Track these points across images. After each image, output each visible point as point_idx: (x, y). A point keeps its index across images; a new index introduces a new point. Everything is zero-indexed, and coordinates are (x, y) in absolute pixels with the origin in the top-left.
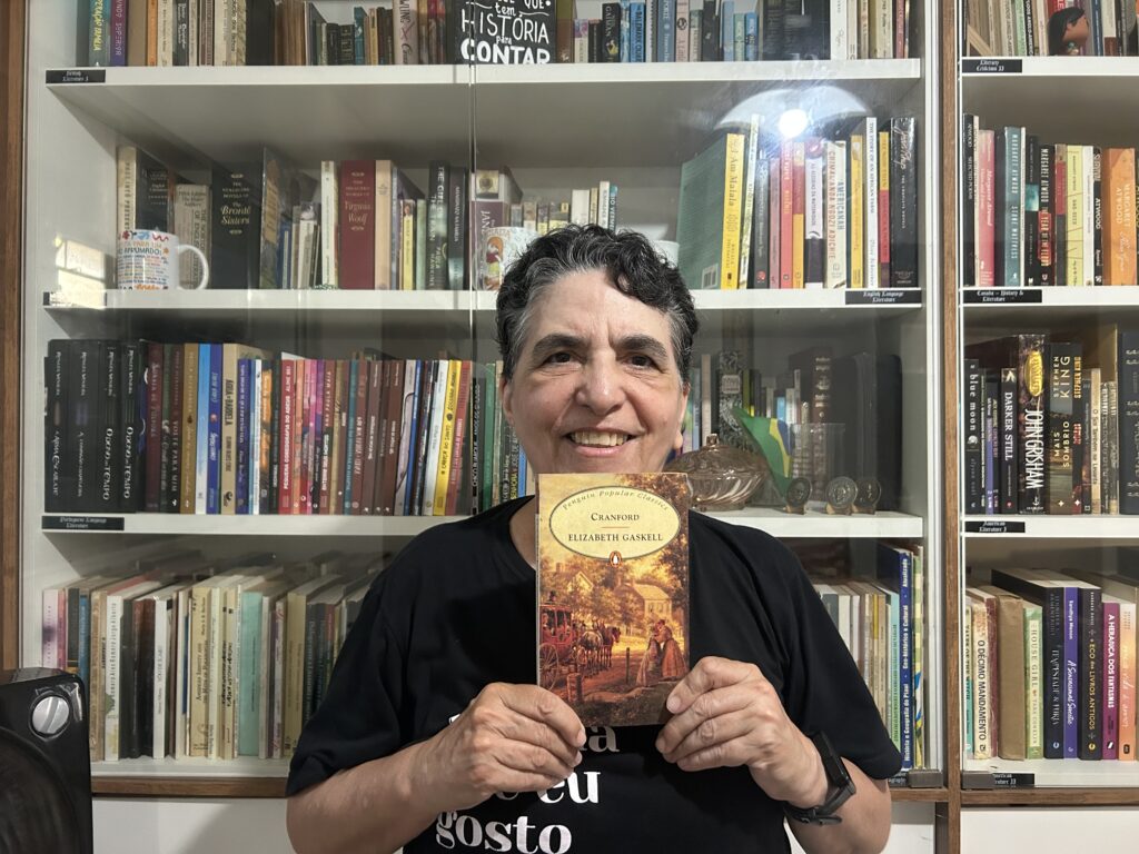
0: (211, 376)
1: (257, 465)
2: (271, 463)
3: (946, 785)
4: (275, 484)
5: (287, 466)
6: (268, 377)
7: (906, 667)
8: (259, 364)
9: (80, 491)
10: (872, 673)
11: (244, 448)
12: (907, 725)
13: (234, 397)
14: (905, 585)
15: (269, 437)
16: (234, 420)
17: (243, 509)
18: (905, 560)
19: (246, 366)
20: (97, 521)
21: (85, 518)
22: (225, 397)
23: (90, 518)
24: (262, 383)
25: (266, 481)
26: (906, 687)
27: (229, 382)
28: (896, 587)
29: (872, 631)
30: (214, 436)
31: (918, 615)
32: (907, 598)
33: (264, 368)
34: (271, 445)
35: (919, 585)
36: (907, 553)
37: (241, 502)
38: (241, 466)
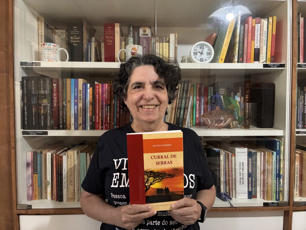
0: (75, 89)
1: (89, 115)
2: (93, 115)
3: (289, 205)
4: (94, 121)
5: (97, 115)
6: (91, 89)
7: (278, 173)
8: (89, 85)
9: (34, 123)
10: (268, 174)
11: (85, 110)
12: (278, 189)
13: (82, 95)
14: (278, 149)
15: (92, 107)
16: (82, 102)
17: (85, 128)
18: (278, 142)
19: (85, 85)
20: (39, 132)
21: (36, 131)
22: (79, 95)
23: (37, 131)
24: (89, 91)
25: (91, 120)
26: (278, 178)
27: (80, 90)
28: (276, 150)
29: (268, 162)
30: (76, 107)
31: (282, 158)
32: (278, 153)
33: (90, 86)
34: (93, 109)
35: (282, 150)
36: (279, 140)
37: (84, 126)
38: (84, 116)
